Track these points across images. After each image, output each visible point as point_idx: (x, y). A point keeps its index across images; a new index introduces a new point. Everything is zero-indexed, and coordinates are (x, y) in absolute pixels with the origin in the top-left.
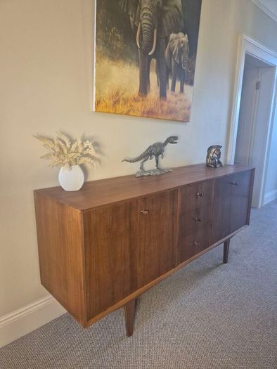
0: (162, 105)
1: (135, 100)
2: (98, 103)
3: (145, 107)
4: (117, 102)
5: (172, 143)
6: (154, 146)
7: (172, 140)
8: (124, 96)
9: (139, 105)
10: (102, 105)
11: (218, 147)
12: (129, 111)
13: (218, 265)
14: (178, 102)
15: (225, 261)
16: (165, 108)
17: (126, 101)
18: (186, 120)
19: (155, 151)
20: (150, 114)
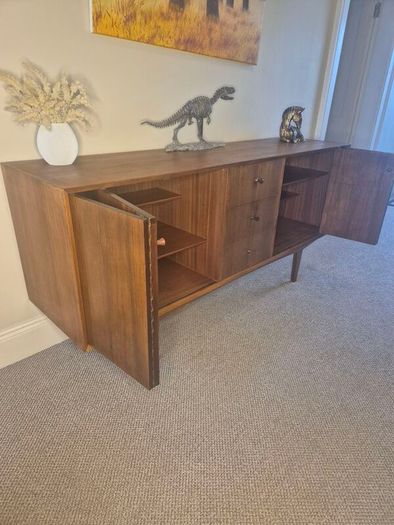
0: (210, 30)
1: (164, 17)
2: (98, 17)
3: (181, 33)
4: (131, 18)
5: (226, 98)
6: (196, 101)
7: (225, 93)
8: (143, 8)
9: (169, 27)
10: (106, 21)
11: (299, 111)
12: (153, 37)
13: (282, 284)
14: (239, 27)
15: (294, 278)
16: (216, 35)
17: (147, 17)
18: (251, 60)
19: (197, 111)
20: (189, 44)
